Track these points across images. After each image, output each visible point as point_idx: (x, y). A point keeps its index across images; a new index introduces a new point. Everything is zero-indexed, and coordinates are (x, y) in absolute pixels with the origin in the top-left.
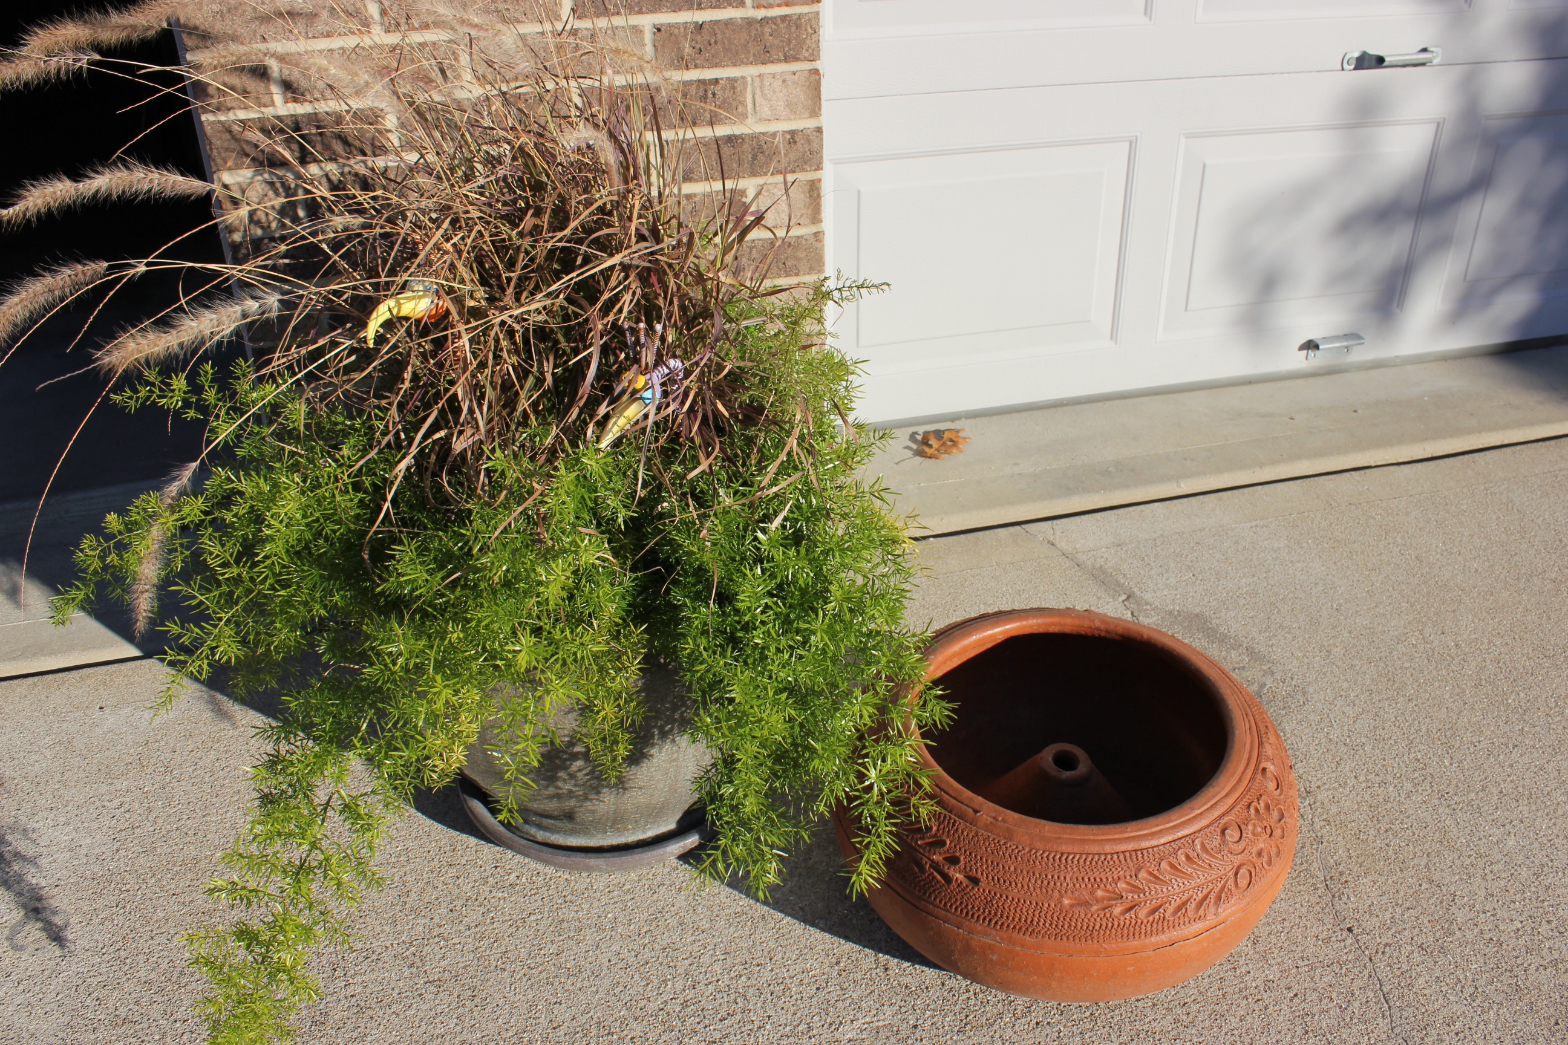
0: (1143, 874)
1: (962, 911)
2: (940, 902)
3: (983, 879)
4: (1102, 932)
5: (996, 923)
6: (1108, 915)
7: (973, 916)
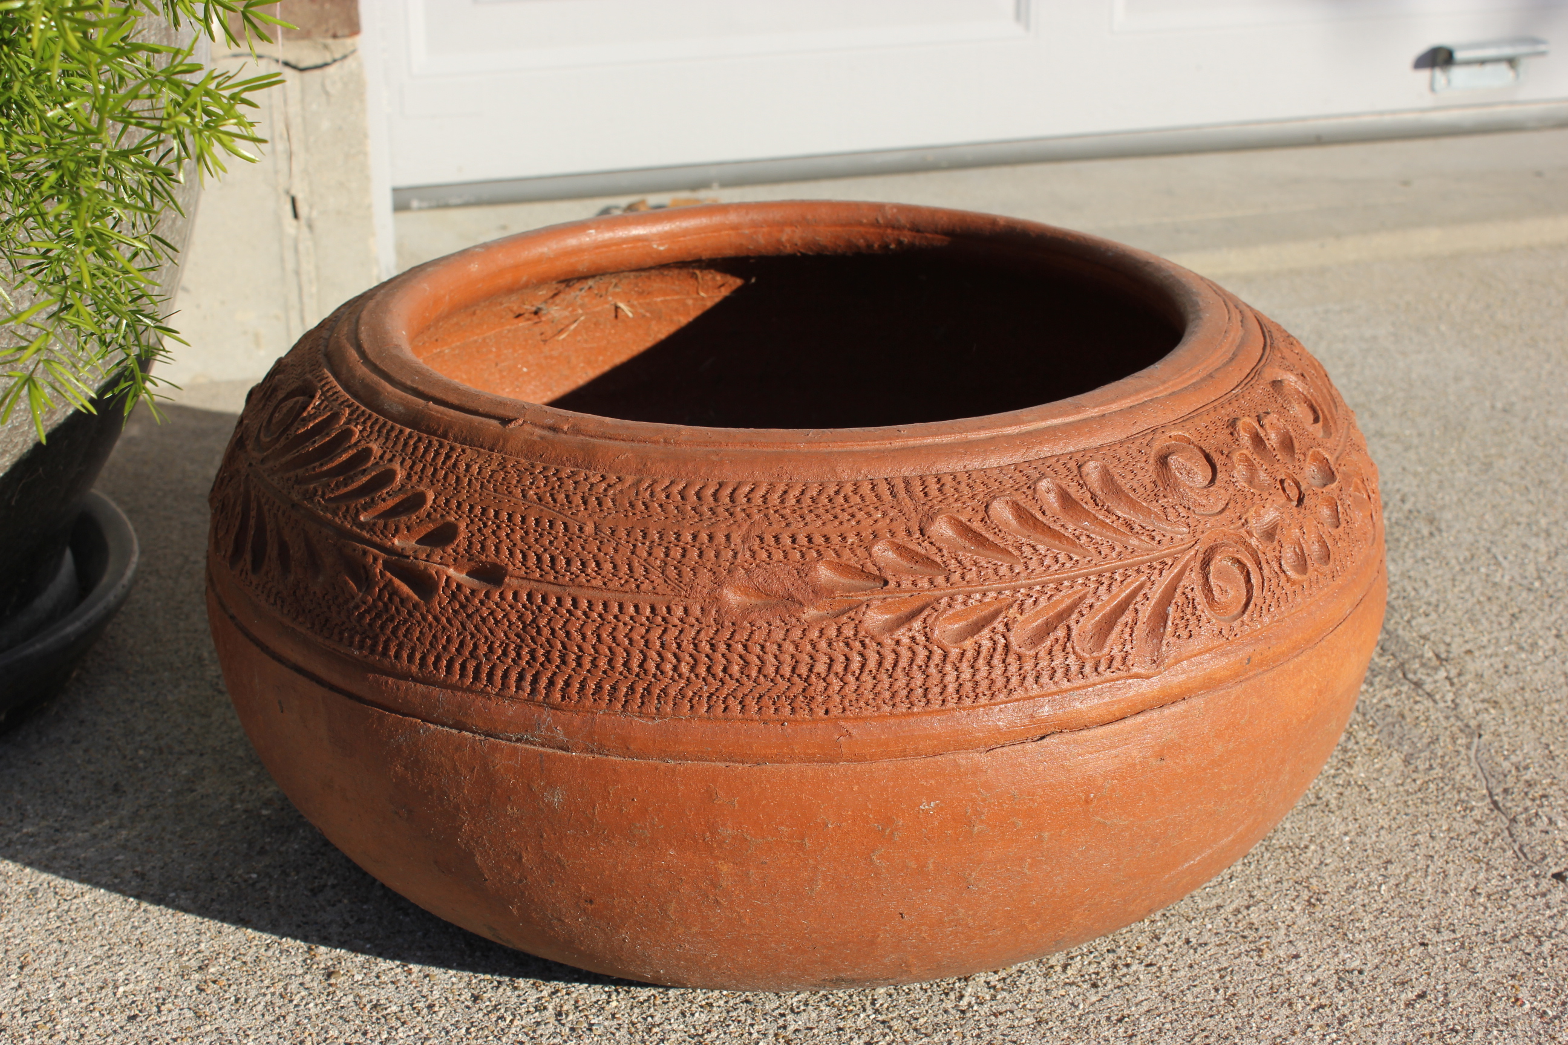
0: (942, 529)
1: (463, 667)
2: (411, 658)
3: (515, 567)
4: (836, 684)
5: (551, 683)
6: (848, 632)
7: (491, 675)
